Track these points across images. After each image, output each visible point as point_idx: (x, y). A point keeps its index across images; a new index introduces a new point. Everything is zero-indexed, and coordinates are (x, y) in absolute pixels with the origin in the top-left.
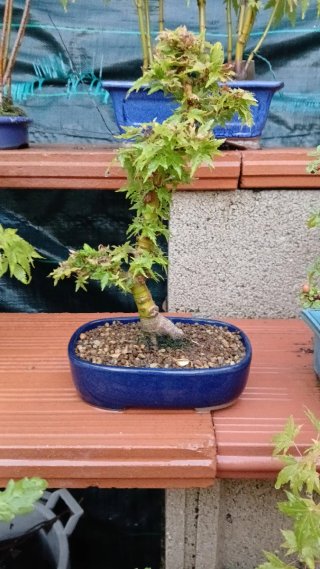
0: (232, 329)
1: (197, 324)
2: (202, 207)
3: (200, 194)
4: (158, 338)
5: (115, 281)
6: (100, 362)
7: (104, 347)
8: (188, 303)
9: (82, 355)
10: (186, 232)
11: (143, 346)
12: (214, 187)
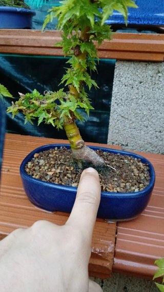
0: (144, 161)
1: (119, 154)
2: (137, 74)
3: (136, 64)
4: (83, 163)
5: (48, 118)
6: (37, 177)
7: (45, 165)
8: (121, 140)
9: (27, 170)
10: (124, 91)
11: (72, 168)
12: (147, 59)
